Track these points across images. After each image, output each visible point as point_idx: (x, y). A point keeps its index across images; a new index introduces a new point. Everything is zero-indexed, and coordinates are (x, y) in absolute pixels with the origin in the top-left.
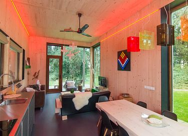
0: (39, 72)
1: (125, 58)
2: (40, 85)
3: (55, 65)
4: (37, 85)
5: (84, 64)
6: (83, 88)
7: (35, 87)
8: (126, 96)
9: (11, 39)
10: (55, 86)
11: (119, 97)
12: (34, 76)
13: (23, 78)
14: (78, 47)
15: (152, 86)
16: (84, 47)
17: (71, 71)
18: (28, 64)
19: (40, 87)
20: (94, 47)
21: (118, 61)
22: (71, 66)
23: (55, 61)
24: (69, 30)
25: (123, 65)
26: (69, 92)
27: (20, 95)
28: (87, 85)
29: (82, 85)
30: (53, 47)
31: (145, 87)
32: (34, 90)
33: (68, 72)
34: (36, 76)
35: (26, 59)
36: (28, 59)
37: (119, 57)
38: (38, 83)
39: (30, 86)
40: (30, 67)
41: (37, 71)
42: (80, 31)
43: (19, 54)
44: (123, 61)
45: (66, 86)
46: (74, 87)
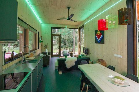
0: (47, 45)
1: (100, 35)
2: (48, 52)
3: (57, 40)
4: (46, 52)
5: (74, 39)
6: (74, 55)
7: (45, 53)
8: (101, 61)
9: (30, 26)
10: (57, 53)
11: (96, 61)
12: (45, 46)
13: (38, 48)
14: (69, 28)
15: (120, 55)
16: (74, 29)
17: (67, 44)
18: (41, 40)
19: (48, 53)
20: (80, 28)
21: (96, 37)
22: (66, 41)
23: (57, 38)
24: (63, 18)
25: (99, 40)
26: (64, 57)
27: (35, 58)
28: (76, 53)
29: (73, 52)
30: (56, 29)
31: (115, 55)
32: (44, 55)
33: (65, 45)
34: (46, 47)
35: (40, 37)
36: (41, 37)
37: (96, 34)
38: (47, 51)
39: (42, 53)
40: (42, 41)
41: (46, 44)
42: (69, 19)
43: (35, 34)
44: (99, 37)
45: (63, 53)
46: (68, 54)
